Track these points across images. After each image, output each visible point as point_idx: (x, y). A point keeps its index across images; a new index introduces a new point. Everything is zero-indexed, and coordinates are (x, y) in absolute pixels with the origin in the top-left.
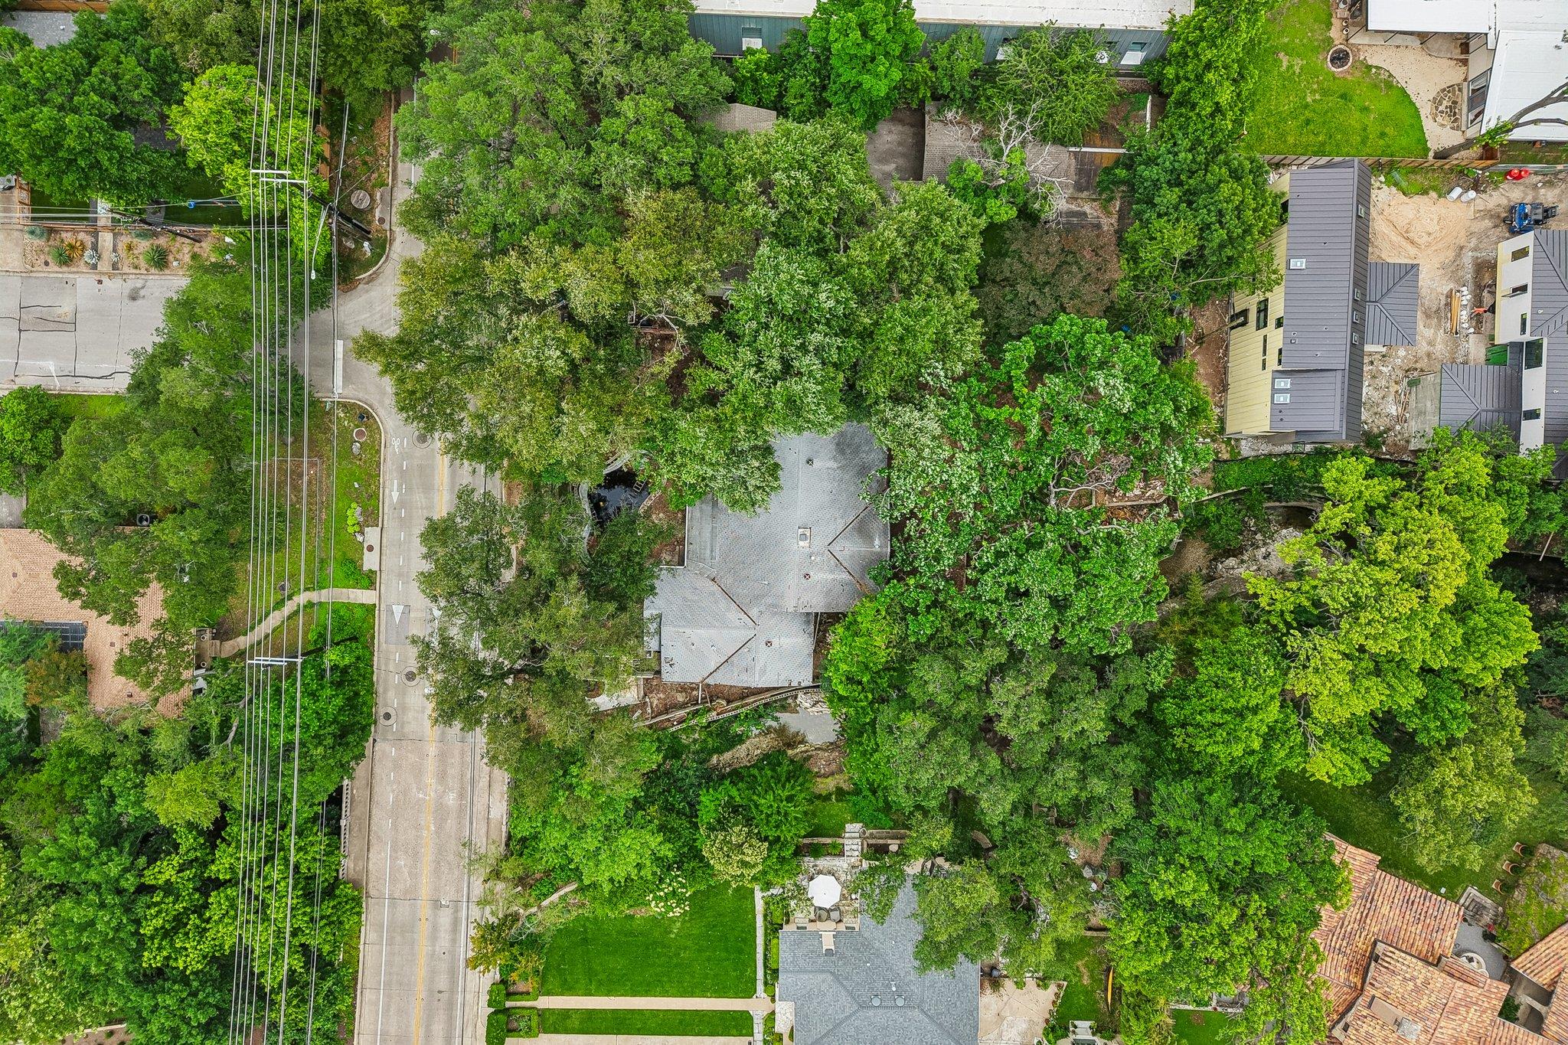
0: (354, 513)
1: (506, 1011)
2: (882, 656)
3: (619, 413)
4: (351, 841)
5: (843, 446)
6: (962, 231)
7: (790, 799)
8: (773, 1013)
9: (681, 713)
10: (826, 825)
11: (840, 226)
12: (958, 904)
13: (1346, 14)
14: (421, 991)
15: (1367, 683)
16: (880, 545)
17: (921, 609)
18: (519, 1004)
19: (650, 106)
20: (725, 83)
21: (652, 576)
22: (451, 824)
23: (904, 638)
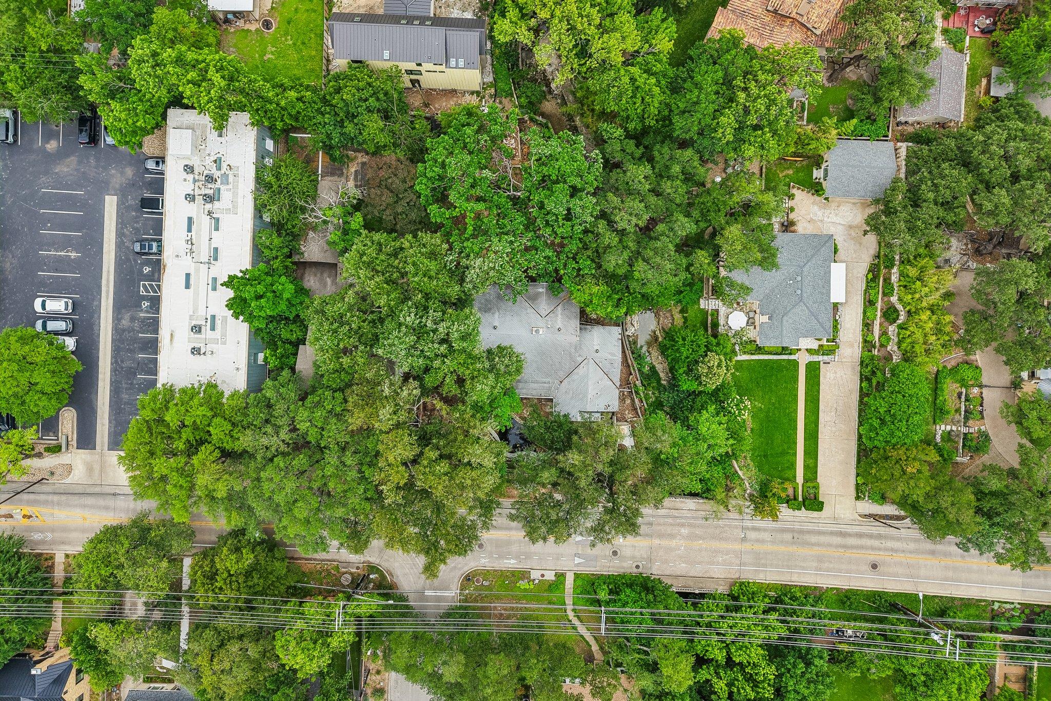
0: (523, 584)
1: (804, 500)
2: (604, 288)
3: (467, 432)
4: (708, 588)
5: (487, 309)
6: (369, 244)
7: (684, 339)
8: (807, 350)
9: (636, 400)
10: (700, 319)
11: (367, 310)
12: (740, 247)
13: (242, 21)
14: (792, 549)
15: (618, 22)
16: (541, 288)
17: (576, 266)
18: (800, 493)
19: (302, 414)
20: (286, 373)
21: (559, 416)
22: (698, 532)
23: (594, 276)
